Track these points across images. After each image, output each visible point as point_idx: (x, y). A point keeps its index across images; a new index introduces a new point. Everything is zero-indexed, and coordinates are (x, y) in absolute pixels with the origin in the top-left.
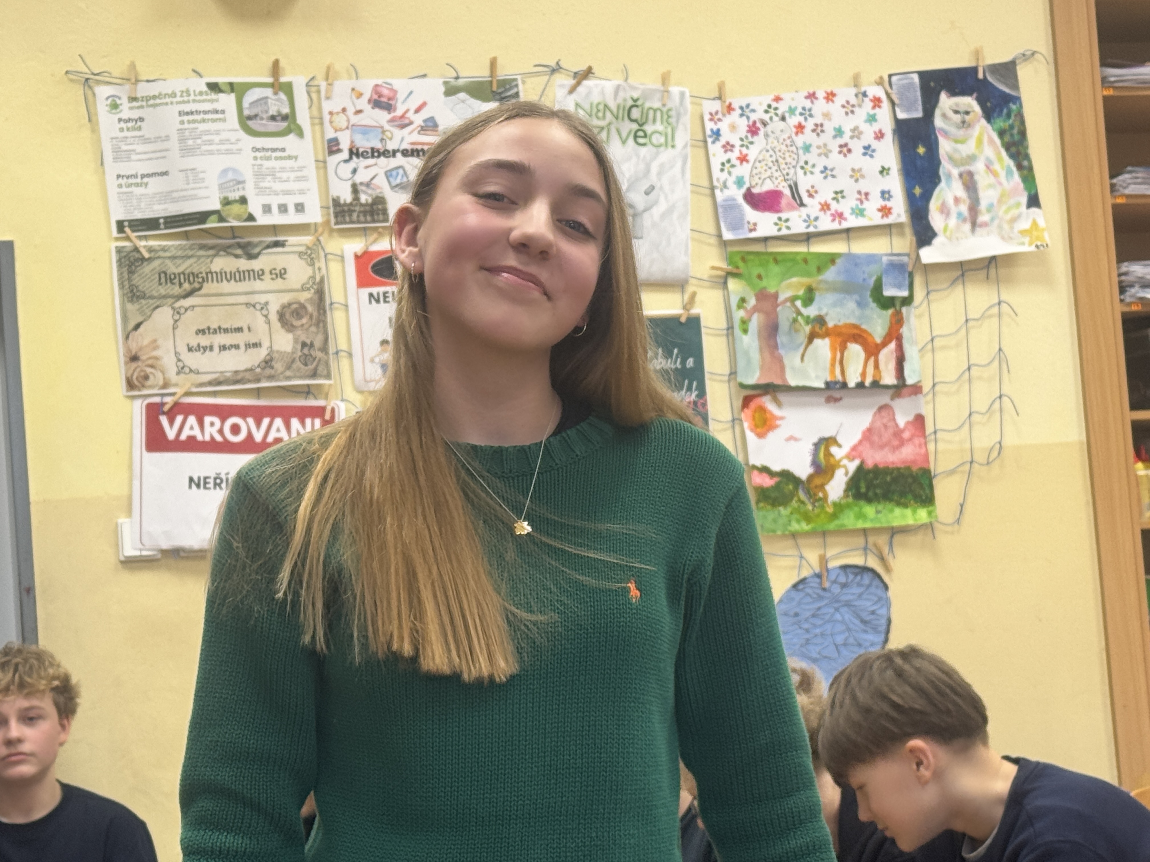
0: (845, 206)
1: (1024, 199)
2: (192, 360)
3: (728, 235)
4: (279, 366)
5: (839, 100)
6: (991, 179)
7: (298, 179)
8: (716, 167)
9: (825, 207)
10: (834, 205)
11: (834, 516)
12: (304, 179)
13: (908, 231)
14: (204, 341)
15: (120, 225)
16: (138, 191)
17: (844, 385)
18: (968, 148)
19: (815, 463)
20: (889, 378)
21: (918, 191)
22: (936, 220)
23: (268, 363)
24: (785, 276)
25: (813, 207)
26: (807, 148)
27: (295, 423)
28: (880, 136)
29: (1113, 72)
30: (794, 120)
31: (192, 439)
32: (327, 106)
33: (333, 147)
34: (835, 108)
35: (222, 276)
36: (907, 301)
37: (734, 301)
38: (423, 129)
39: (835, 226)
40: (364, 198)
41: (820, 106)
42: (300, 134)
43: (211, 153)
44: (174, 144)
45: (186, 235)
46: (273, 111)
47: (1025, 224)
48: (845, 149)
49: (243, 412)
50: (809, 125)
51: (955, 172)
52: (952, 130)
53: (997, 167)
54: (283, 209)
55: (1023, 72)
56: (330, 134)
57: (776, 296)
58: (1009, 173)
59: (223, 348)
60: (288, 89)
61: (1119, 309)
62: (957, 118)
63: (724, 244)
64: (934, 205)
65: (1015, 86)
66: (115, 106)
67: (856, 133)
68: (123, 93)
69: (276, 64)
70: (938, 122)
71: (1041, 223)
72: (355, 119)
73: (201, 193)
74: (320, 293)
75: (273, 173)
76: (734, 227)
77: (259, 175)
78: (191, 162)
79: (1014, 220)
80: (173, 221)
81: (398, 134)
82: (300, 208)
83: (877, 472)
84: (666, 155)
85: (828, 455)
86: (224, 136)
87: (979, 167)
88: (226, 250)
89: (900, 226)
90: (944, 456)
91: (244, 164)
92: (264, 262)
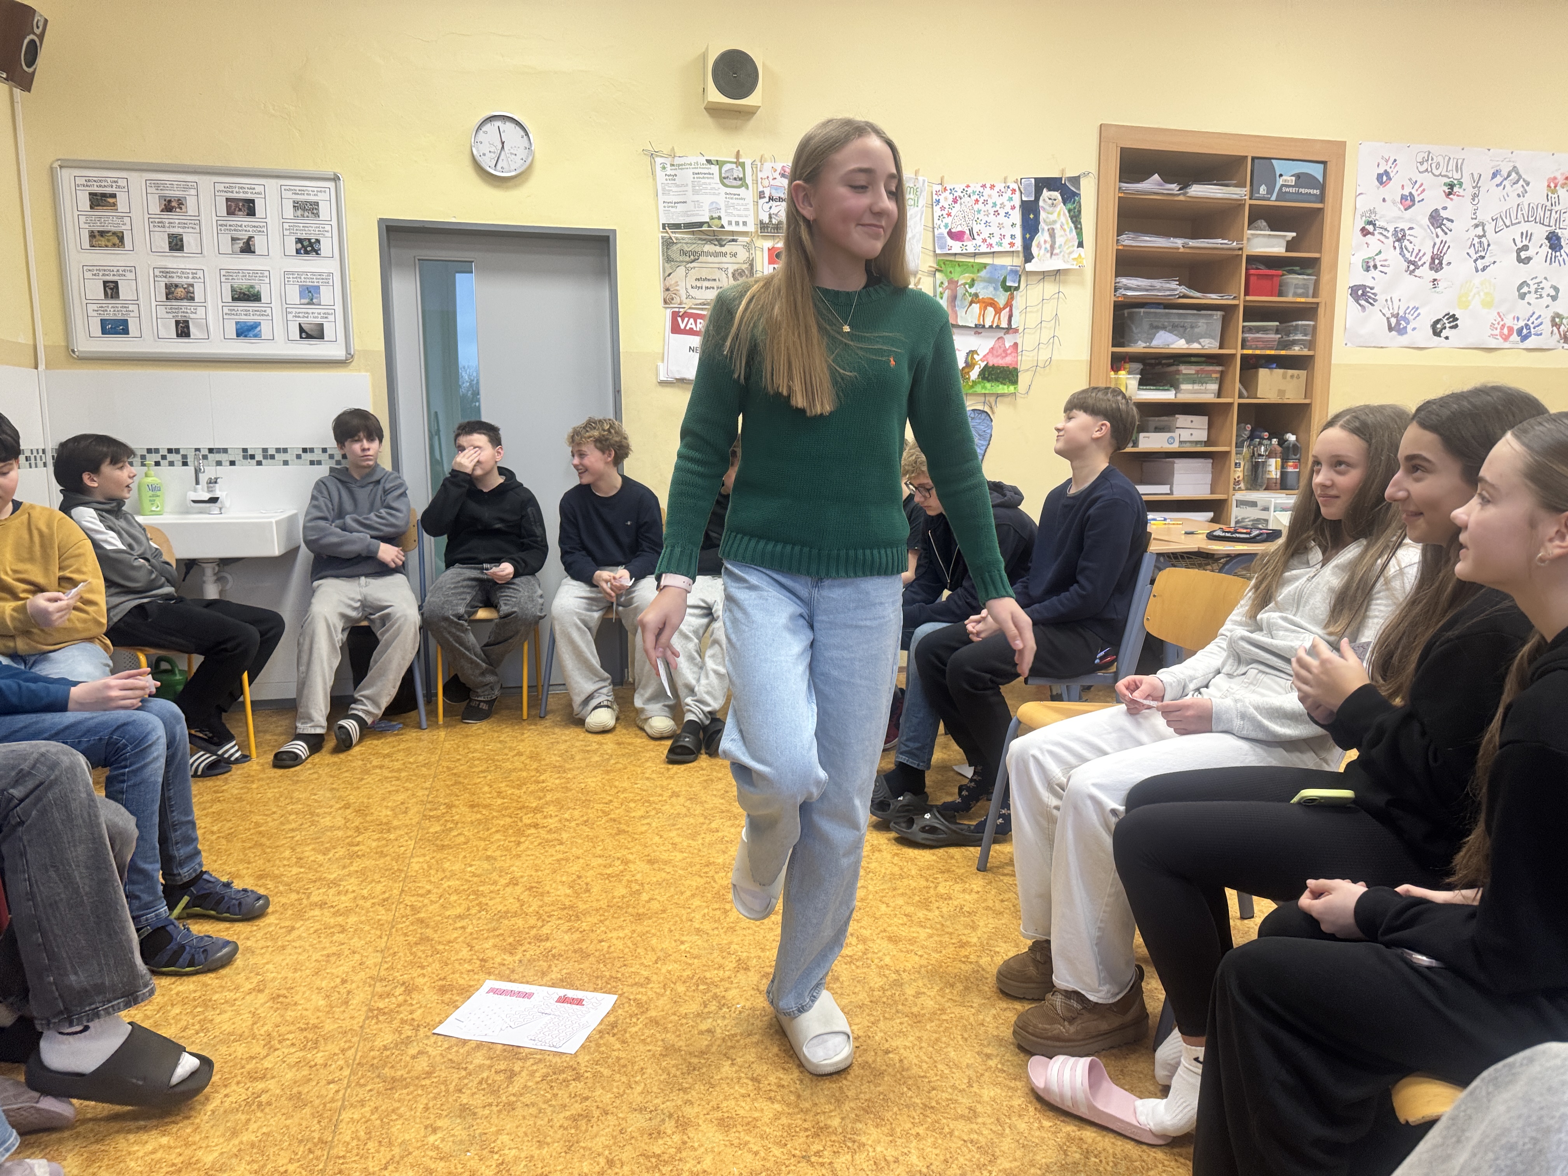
0: (993, 241)
1: (1076, 244)
2: (693, 292)
3: (938, 251)
5: (996, 189)
6: (1062, 233)
7: (744, 209)
8: (936, 218)
9: (984, 241)
10: (989, 240)
11: (972, 387)
12: (747, 210)
13: (1021, 255)
14: (699, 284)
15: (664, 225)
16: (673, 210)
17: (984, 326)
18: (1053, 217)
19: (966, 362)
20: (1004, 324)
21: (1028, 236)
22: (1034, 250)
24: (962, 273)
25: (979, 240)
26: (979, 211)
28: (1013, 208)
29: (1125, 185)
30: (974, 197)
31: (691, 329)
32: (760, 175)
33: (761, 195)
34: (994, 193)
35: (708, 254)
36: (1017, 289)
37: (938, 283)
39: (988, 250)
40: (774, 221)
41: (988, 191)
42: (747, 188)
43: (706, 194)
44: (690, 188)
45: (693, 233)
46: (735, 176)
47: (1075, 255)
48: (997, 213)
50: (981, 200)
51: (1046, 228)
52: (1047, 207)
53: (1065, 227)
54: (737, 223)
55: (1083, 182)
56: (761, 189)
57: (957, 281)
58: (1071, 230)
59: (707, 288)
60: (743, 165)
61: (1113, 299)
62: (1050, 202)
63: (936, 255)
64: (1034, 243)
65: (1079, 189)
66: (664, 168)
67: (1003, 206)
68: (668, 161)
69: (738, 152)
70: (1041, 203)
71: (1083, 255)
72: (772, 182)
73: (701, 213)
74: (752, 265)
75: (733, 205)
76: (941, 248)
77: (727, 206)
78: (696, 198)
79: (1070, 253)
80: (689, 225)
82: (745, 223)
83: (993, 367)
85: (973, 358)
86: (713, 186)
87: (1057, 227)
88: (710, 241)
89: (1018, 252)
90: (1024, 362)
91: (721, 200)
92: (727, 249)
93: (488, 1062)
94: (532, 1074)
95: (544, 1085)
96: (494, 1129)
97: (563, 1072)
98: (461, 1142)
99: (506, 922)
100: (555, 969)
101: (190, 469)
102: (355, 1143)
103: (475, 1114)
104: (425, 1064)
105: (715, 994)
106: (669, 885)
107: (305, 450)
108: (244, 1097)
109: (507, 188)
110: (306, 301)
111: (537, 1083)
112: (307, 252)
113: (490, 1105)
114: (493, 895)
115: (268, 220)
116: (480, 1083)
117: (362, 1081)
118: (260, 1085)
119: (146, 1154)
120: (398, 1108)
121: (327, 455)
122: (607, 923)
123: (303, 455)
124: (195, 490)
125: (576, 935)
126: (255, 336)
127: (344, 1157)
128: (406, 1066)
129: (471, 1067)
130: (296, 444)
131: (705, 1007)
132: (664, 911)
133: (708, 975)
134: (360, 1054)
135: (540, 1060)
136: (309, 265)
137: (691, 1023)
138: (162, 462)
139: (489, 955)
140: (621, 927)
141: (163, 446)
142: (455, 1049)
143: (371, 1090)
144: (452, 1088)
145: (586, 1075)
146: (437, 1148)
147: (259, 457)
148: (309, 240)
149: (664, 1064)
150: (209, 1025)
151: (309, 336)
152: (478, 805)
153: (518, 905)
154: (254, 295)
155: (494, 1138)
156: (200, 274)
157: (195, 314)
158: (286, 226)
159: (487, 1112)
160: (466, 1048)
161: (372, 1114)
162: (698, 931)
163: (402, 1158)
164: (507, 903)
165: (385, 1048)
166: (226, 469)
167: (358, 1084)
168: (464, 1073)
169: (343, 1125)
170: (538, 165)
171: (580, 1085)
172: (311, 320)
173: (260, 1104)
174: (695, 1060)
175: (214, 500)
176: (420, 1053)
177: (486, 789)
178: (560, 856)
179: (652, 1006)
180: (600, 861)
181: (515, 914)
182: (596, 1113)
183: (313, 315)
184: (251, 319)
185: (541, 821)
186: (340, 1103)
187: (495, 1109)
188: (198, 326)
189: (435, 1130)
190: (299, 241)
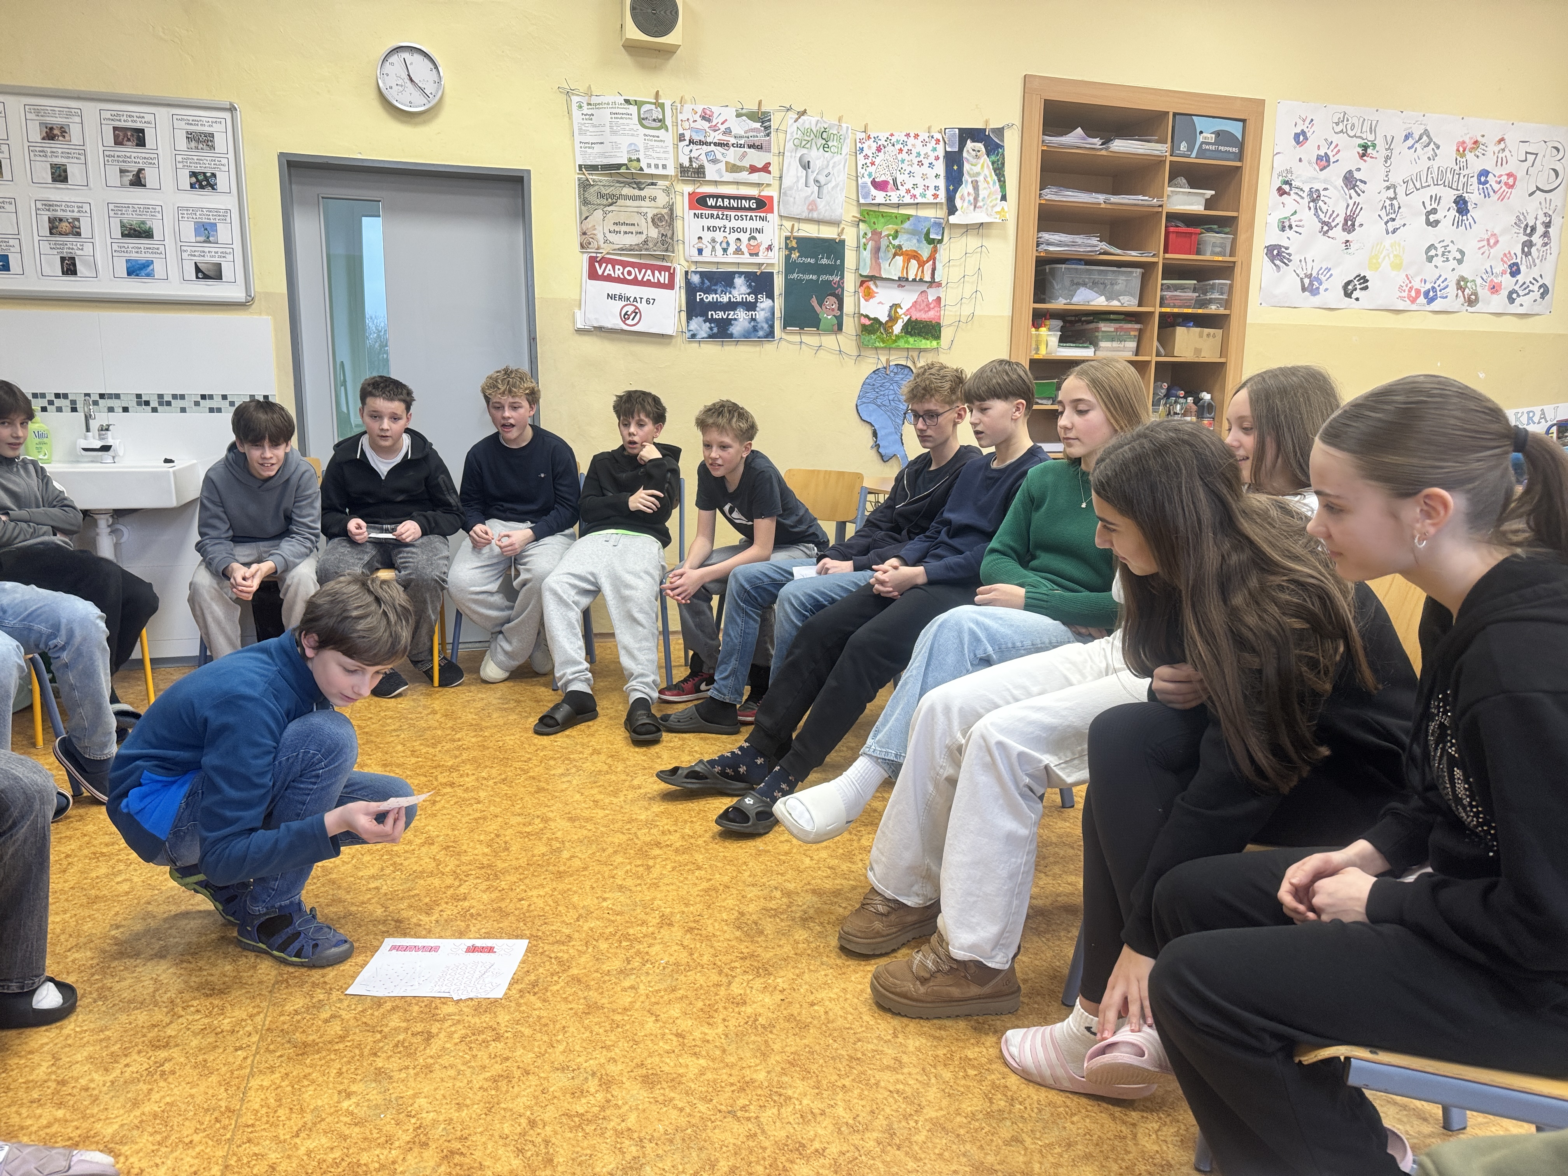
0: (917, 192)
1: (999, 197)
2: (611, 237)
3: (862, 201)
4: (651, 245)
5: (920, 139)
6: (986, 185)
7: (664, 152)
8: (860, 167)
9: (908, 191)
10: (912, 191)
11: (895, 341)
12: (667, 152)
13: (945, 207)
14: (617, 228)
16: (589, 151)
17: (907, 279)
18: (977, 169)
19: (889, 316)
20: (927, 278)
21: (951, 188)
22: (958, 202)
23: (646, 242)
24: (886, 224)
25: (902, 190)
26: (903, 161)
27: (657, 273)
28: (937, 158)
29: (1048, 138)
30: (898, 146)
31: (609, 275)
32: (680, 117)
33: (681, 138)
34: (918, 142)
35: (627, 197)
36: (940, 241)
37: (862, 234)
38: (724, 133)
39: (912, 201)
40: (694, 165)
41: (911, 140)
42: (667, 130)
43: (624, 135)
44: (607, 129)
45: (610, 175)
46: (654, 117)
47: (998, 209)
48: (921, 164)
49: (633, 265)
50: (905, 150)
51: (970, 180)
52: (971, 159)
53: (989, 179)
54: (657, 166)
55: (1007, 133)
56: (681, 131)
57: (881, 233)
58: (994, 183)
59: (625, 233)
60: (662, 106)
61: (1035, 254)
62: (974, 153)
63: (860, 205)
64: (958, 195)
65: (1003, 141)
66: (581, 107)
67: (927, 156)
68: (585, 100)
69: (657, 92)
70: (965, 154)
71: (1006, 209)
72: (693, 125)
73: (619, 154)
74: (671, 210)
75: (652, 148)
76: (865, 197)
77: (646, 148)
78: (614, 138)
79: (993, 206)
80: (606, 167)
81: (713, 134)
82: (664, 167)
83: (917, 322)
84: (837, 158)
85: (896, 312)
86: (631, 127)
87: (981, 179)
88: (629, 184)
89: (941, 204)
90: (947, 317)
91: (640, 142)
92: (647, 192)
93: (404, 1025)
94: (450, 1036)
95: (463, 1046)
96: (411, 1092)
97: (482, 1032)
98: (377, 1106)
99: (422, 882)
100: (473, 929)
101: (80, 416)
102: (264, 1110)
103: (391, 1078)
104: (339, 1028)
105: (638, 950)
106: (591, 842)
107: (203, 397)
108: (146, 1066)
109: (416, 124)
110: (202, 239)
111: (456, 1044)
112: (202, 187)
113: (407, 1068)
114: (408, 855)
115: (160, 151)
116: (396, 1046)
117: (272, 1047)
118: (163, 1054)
119: (41, 1128)
120: (309, 1074)
121: (227, 403)
122: (527, 881)
123: (202, 402)
124: (86, 438)
125: (495, 895)
126: (148, 275)
127: (253, 1125)
128: (318, 1031)
129: (386, 1030)
130: (194, 390)
131: (629, 963)
132: (585, 869)
133: (631, 931)
134: (269, 1019)
135: (459, 1021)
136: (204, 200)
137: (614, 980)
138: (49, 407)
139: (405, 915)
140: (542, 886)
141: (50, 392)
142: (370, 1011)
143: (281, 1056)
144: (366, 1052)
145: (506, 1035)
146: (352, 1114)
147: (154, 404)
148: (204, 174)
149: (587, 1022)
150: (107, 993)
151: (206, 277)
152: (391, 764)
153: (434, 864)
154: (145, 232)
155: (411, 1101)
156: (86, 207)
157: (82, 251)
158: (179, 158)
159: (403, 1075)
160: (381, 1010)
161: (283, 1080)
162: (621, 888)
163: (315, 1124)
164: (422, 862)
165: (296, 1012)
166: (119, 415)
167: (267, 1050)
168: (379, 1036)
169: (252, 1093)
170: (448, 100)
171: (500, 1046)
172: (208, 259)
173: (163, 1073)
174: (618, 1018)
175: (106, 448)
176: (333, 1016)
177: (400, 747)
178: (478, 815)
179: (574, 964)
180: (519, 819)
181: (431, 874)
182: (517, 1073)
183: (209, 255)
184: (143, 257)
185: (457, 780)
186: (248, 1070)
187: (412, 1072)
188: (85, 263)
189: (349, 1095)
190: (194, 174)
